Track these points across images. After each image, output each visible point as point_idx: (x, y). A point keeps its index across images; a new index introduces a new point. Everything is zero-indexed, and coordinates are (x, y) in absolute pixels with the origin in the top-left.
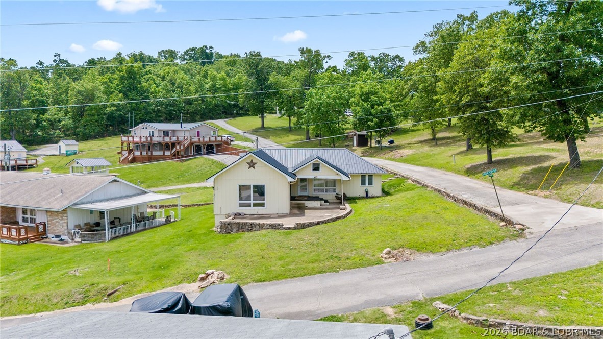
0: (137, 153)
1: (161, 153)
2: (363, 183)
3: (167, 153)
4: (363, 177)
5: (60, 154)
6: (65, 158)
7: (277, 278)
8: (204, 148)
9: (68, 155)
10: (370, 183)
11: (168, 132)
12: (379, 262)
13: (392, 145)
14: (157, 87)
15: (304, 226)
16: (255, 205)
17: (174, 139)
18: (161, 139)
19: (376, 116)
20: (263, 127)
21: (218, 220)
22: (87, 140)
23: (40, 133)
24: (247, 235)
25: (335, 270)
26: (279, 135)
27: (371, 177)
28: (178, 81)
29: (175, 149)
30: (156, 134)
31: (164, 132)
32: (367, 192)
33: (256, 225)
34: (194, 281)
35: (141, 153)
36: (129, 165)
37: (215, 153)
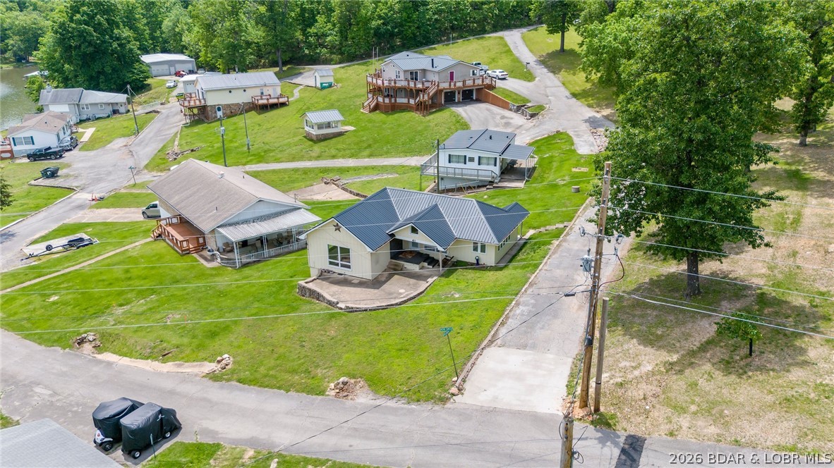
0: (380, 99)
1: (404, 101)
2: (475, 249)
3: (411, 102)
4: (474, 243)
5: (315, 87)
6: (319, 92)
8: (459, 93)
9: (323, 88)
10: (483, 250)
11: (416, 73)
12: (322, 392)
16: (342, 266)
18: (406, 84)
20: (562, 49)
22: (352, 61)
27: (483, 244)
29: (418, 99)
30: (403, 77)
31: (411, 73)
32: (477, 260)
34: (214, 362)
35: (385, 101)
36: (371, 115)
37: (474, 98)
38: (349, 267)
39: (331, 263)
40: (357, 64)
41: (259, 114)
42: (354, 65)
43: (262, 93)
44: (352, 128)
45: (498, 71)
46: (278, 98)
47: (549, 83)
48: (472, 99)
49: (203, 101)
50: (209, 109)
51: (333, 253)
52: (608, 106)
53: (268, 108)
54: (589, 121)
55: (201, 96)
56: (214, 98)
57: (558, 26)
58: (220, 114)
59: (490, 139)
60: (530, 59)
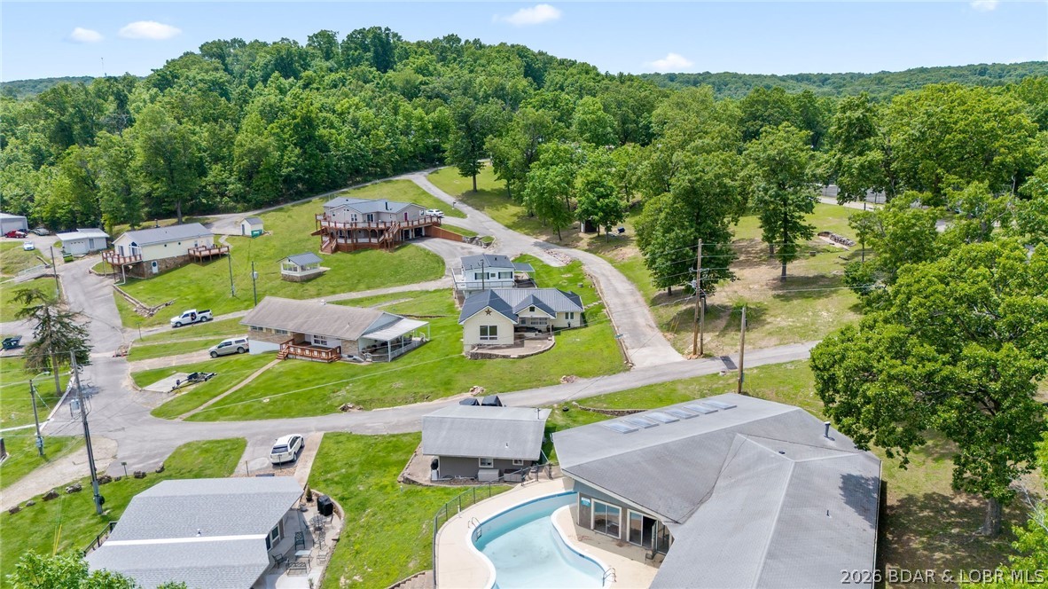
0: (341, 241)
1: (366, 240)
2: (567, 318)
3: (374, 241)
4: (567, 314)
5: (246, 235)
6: (253, 240)
7: (509, 391)
8: (413, 233)
9: (254, 236)
10: (572, 318)
11: (372, 215)
12: (559, 383)
13: (622, 234)
14: (339, 135)
15: (523, 357)
16: (491, 339)
17: (382, 226)
18: (366, 225)
19: (601, 209)
20: (475, 190)
21: (467, 349)
23: (204, 201)
24: (488, 362)
25: (537, 387)
26: (495, 205)
27: (572, 314)
28: (362, 123)
29: (382, 237)
30: (360, 219)
31: (368, 216)
32: (570, 325)
33: (493, 355)
34: (468, 392)
35: (346, 241)
36: (335, 255)
37: (423, 234)
38: (496, 338)
39: (481, 338)
40: (273, 211)
41: (203, 265)
42: (270, 212)
43: (196, 245)
44: (329, 269)
45: (434, 211)
46: (210, 250)
47: (482, 219)
48: (422, 236)
49: (138, 258)
50: (144, 264)
51: (483, 331)
52: (541, 233)
53: (207, 260)
54: (536, 244)
55: (127, 253)
56: (148, 255)
57: (471, 170)
58: (155, 270)
59: (495, 260)
60: (449, 199)
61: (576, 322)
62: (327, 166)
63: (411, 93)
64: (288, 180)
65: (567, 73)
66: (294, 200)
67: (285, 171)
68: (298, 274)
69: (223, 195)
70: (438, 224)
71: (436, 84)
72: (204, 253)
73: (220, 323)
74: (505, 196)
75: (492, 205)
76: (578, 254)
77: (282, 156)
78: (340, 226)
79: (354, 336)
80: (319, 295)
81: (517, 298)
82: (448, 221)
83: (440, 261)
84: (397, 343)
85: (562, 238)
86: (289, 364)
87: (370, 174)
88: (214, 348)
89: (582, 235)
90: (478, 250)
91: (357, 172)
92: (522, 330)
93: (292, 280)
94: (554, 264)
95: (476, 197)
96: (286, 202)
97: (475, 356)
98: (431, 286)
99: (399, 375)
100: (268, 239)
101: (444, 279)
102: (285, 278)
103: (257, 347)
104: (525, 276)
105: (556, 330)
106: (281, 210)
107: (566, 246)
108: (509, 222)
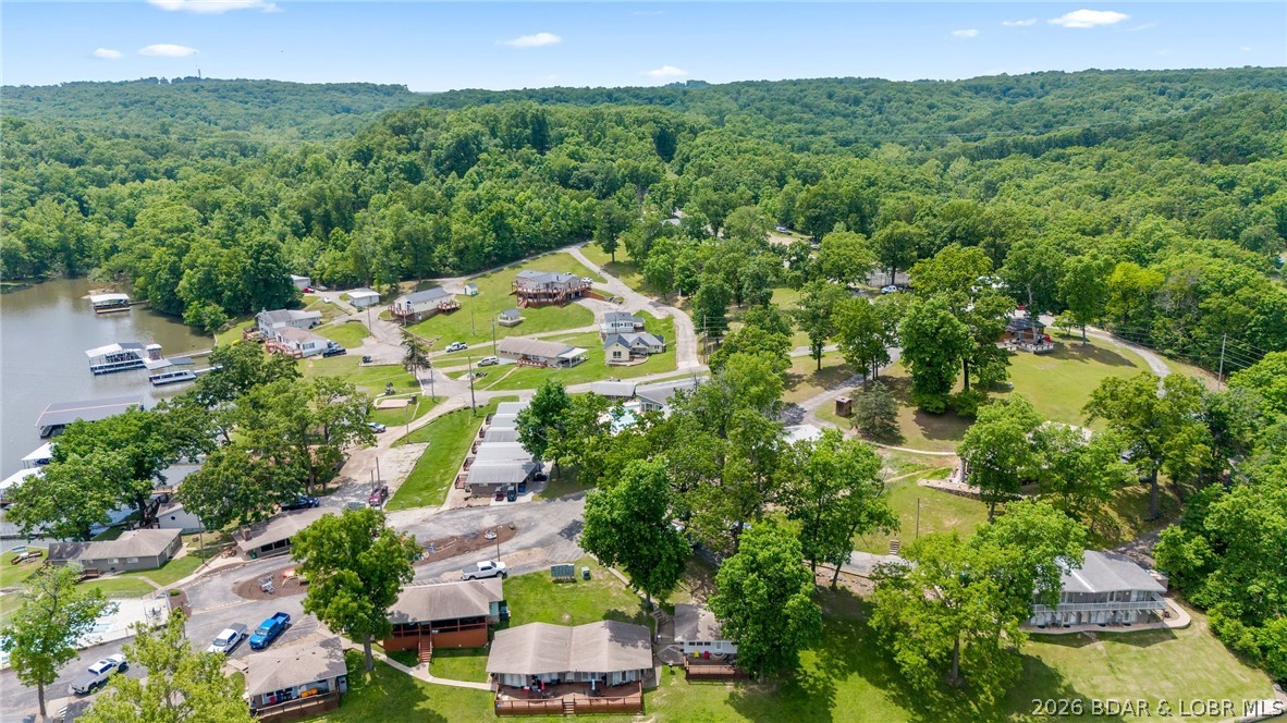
0: (530, 300)
1: (546, 300)
2: (656, 348)
3: (550, 300)
4: (656, 346)
5: (466, 295)
6: (474, 299)
8: (576, 293)
9: (473, 295)
10: (658, 348)
12: (646, 375)
15: (632, 366)
17: (555, 291)
18: (546, 291)
19: (688, 284)
20: (613, 262)
21: (607, 362)
23: (433, 269)
24: (617, 367)
27: (658, 346)
31: (546, 284)
33: (619, 365)
36: (527, 309)
37: (580, 296)
38: (620, 357)
39: (614, 357)
41: (449, 315)
43: (441, 302)
44: (525, 318)
45: (587, 278)
46: (448, 305)
47: (618, 284)
49: (411, 311)
50: (415, 315)
51: (615, 354)
52: (655, 295)
53: (449, 312)
54: (651, 303)
55: (404, 308)
56: (418, 308)
57: (610, 248)
58: (420, 318)
59: (624, 315)
60: (596, 269)
61: (660, 350)
62: (513, 245)
63: (564, 179)
64: (488, 256)
65: (693, 144)
66: (491, 268)
67: (486, 250)
68: (509, 322)
69: (445, 266)
70: (589, 289)
71: (586, 168)
72: (448, 307)
73: (473, 350)
74: (635, 266)
75: (625, 274)
76: (674, 310)
77: (484, 239)
78: (530, 291)
79: (554, 356)
80: (523, 334)
81: (631, 338)
82: (596, 286)
83: (592, 314)
84: (574, 360)
85: (667, 301)
86: (523, 369)
87: (540, 248)
88: (480, 362)
89: (679, 297)
90: (614, 306)
91: (532, 247)
92: (633, 354)
93: (506, 325)
94: (658, 317)
95: (614, 268)
96: (486, 269)
97: (611, 365)
98: (587, 329)
99: (576, 373)
100: (482, 297)
101: (594, 326)
102: (501, 324)
103: (503, 361)
104: (640, 325)
105: (650, 354)
106: (484, 276)
107: (669, 305)
108: (635, 287)
